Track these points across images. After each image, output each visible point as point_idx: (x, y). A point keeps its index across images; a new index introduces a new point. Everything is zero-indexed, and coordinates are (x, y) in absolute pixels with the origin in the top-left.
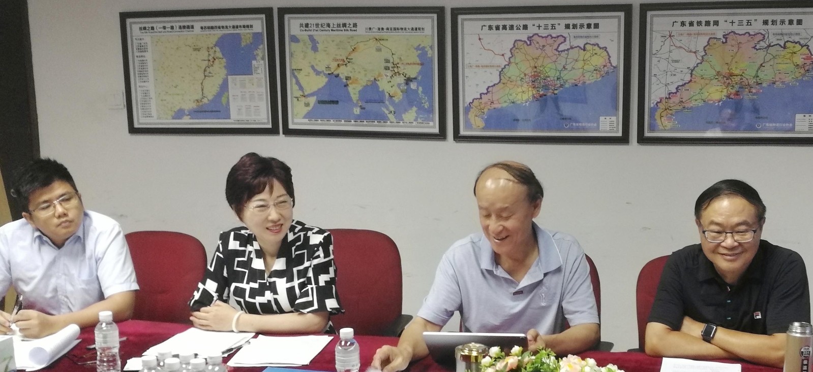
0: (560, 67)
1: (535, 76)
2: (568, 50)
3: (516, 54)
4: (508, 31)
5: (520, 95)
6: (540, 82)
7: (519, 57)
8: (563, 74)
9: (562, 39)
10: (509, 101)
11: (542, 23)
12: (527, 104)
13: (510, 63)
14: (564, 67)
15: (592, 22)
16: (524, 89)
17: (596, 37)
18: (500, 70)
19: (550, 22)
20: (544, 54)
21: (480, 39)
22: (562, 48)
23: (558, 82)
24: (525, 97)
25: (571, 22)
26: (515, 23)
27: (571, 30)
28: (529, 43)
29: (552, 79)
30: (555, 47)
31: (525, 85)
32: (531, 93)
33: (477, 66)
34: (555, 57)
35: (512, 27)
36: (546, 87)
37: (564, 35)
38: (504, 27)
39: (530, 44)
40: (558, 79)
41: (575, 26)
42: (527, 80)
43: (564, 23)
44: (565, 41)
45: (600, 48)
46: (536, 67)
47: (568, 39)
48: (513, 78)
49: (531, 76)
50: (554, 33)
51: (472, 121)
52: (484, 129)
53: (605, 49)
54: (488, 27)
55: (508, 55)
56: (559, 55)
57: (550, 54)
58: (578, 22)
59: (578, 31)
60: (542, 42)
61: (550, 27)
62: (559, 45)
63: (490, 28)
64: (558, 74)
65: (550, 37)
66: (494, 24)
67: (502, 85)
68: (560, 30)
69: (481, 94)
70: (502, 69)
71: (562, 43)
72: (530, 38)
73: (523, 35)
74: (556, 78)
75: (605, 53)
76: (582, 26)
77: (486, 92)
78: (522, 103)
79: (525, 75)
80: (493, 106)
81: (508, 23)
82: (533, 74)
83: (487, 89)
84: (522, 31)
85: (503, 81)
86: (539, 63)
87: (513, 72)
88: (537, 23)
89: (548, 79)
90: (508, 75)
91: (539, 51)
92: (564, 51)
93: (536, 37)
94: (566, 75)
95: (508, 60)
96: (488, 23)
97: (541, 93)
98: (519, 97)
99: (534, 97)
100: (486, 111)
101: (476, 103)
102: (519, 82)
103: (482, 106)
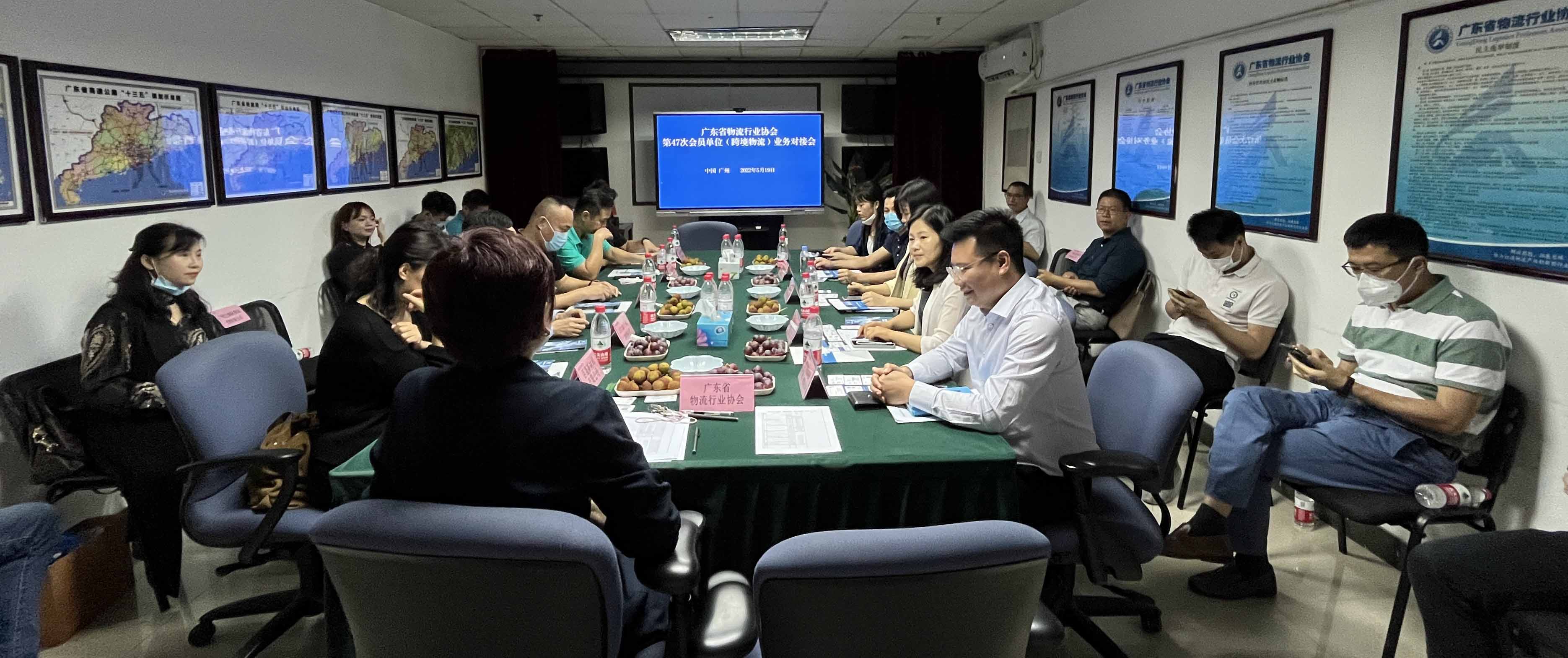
0: (152, 136)
1: (129, 144)
2: (157, 119)
3: (106, 119)
4: (96, 94)
5: (116, 163)
6: (134, 151)
7: (111, 124)
8: (156, 142)
9: (150, 108)
10: (104, 171)
11: (131, 90)
12: (125, 173)
13: (101, 130)
14: (156, 136)
15: (175, 94)
16: (120, 158)
17: (180, 108)
18: (92, 137)
19: (138, 90)
20: (135, 122)
21: (65, 101)
22: (152, 116)
23: (152, 150)
24: (122, 166)
25: (157, 92)
26: (104, 87)
27: (158, 100)
28: (119, 109)
29: (145, 147)
30: (145, 115)
31: (120, 154)
32: (126, 162)
33: (64, 132)
34: (146, 125)
35: (100, 91)
36: (141, 156)
37: (154, 104)
38: (92, 90)
39: (121, 111)
40: (151, 147)
41: (161, 97)
42: (122, 148)
43: (151, 92)
44: (154, 110)
45: (184, 119)
46: (129, 135)
47: (156, 109)
48: (107, 146)
49: (125, 145)
50: (143, 101)
51: (65, 196)
52: (79, 205)
53: (187, 120)
54: (72, 88)
55: (99, 121)
56: (150, 123)
57: (141, 122)
58: (164, 93)
59: (164, 101)
60: (133, 109)
61: (138, 95)
62: (149, 113)
63: (76, 89)
64: (150, 142)
65: (139, 105)
66: (81, 85)
67: (96, 154)
68: (148, 99)
69: (73, 164)
70: (95, 136)
71: (151, 112)
72: (119, 104)
73: (113, 101)
74: (149, 146)
75: (188, 125)
76: (167, 97)
77: (77, 161)
78: (119, 173)
79: (120, 143)
80: (88, 177)
81: (96, 87)
82: (127, 141)
83: (80, 158)
84: (111, 96)
85: (97, 149)
86: (132, 129)
87: (106, 139)
88: (126, 89)
89: (142, 147)
90: (102, 142)
91: (131, 119)
92: (154, 119)
93: (126, 104)
94: (158, 143)
95: (98, 125)
96: (73, 84)
97: (137, 161)
98: (115, 166)
99: (131, 166)
100: (80, 183)
101: (67, 175)
102: (114, 151)
103: (75, 178)
